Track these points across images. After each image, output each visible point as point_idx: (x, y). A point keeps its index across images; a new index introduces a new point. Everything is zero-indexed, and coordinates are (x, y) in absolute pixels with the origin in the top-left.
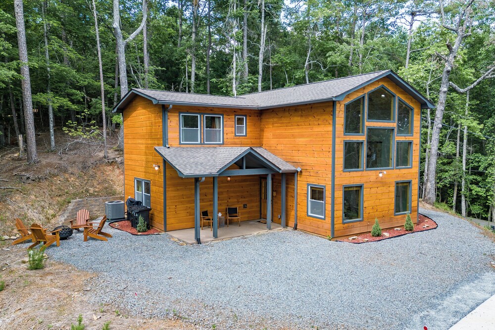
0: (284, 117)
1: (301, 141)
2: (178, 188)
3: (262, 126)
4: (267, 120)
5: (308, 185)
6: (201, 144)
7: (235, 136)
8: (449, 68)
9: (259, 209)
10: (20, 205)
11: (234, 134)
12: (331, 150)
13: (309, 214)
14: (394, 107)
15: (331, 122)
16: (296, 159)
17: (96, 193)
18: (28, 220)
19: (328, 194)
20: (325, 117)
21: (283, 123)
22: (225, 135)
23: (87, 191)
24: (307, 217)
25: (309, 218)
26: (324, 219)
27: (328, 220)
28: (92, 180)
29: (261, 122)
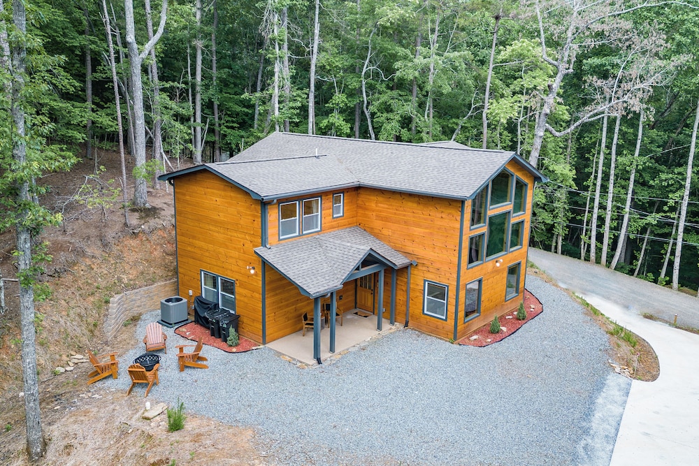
0: (394, 199)
1: (418, 231)
2: (277, 292)
3: (360, 202)
4: (368, 197)
5: (425, 281)
6: (299, 236)
7: (333, 218)
8: (548, 111)
9: (354, 298)
10: (53, 318)
11: (331, 217)
12: (457, 248)
13: (425, 312)
14: (512, 186)
15: (459, 218)
16: (410, 249)
17: (132, 282)
18: (72, 339)
19: (452, 294)
20: (450, 211)
21: (391, 205)
22: (323, 219)
23: (120, 280)
24: (423, 316)
25: (426, 316)
26: (446, 320)
27: (451, 322)
28: (121, 263)
29: (358, 196)
